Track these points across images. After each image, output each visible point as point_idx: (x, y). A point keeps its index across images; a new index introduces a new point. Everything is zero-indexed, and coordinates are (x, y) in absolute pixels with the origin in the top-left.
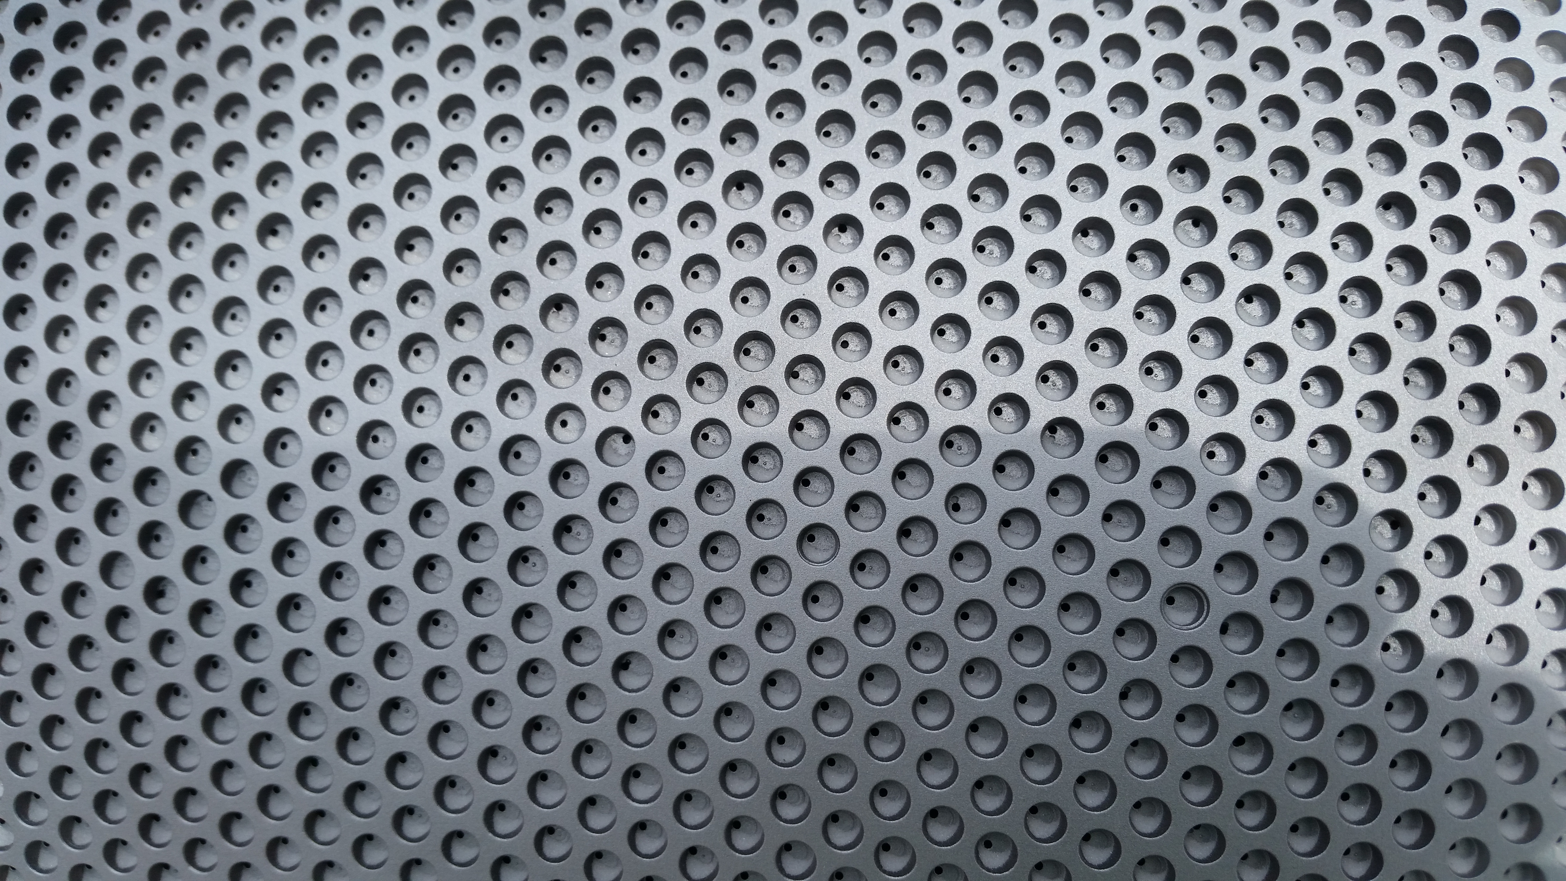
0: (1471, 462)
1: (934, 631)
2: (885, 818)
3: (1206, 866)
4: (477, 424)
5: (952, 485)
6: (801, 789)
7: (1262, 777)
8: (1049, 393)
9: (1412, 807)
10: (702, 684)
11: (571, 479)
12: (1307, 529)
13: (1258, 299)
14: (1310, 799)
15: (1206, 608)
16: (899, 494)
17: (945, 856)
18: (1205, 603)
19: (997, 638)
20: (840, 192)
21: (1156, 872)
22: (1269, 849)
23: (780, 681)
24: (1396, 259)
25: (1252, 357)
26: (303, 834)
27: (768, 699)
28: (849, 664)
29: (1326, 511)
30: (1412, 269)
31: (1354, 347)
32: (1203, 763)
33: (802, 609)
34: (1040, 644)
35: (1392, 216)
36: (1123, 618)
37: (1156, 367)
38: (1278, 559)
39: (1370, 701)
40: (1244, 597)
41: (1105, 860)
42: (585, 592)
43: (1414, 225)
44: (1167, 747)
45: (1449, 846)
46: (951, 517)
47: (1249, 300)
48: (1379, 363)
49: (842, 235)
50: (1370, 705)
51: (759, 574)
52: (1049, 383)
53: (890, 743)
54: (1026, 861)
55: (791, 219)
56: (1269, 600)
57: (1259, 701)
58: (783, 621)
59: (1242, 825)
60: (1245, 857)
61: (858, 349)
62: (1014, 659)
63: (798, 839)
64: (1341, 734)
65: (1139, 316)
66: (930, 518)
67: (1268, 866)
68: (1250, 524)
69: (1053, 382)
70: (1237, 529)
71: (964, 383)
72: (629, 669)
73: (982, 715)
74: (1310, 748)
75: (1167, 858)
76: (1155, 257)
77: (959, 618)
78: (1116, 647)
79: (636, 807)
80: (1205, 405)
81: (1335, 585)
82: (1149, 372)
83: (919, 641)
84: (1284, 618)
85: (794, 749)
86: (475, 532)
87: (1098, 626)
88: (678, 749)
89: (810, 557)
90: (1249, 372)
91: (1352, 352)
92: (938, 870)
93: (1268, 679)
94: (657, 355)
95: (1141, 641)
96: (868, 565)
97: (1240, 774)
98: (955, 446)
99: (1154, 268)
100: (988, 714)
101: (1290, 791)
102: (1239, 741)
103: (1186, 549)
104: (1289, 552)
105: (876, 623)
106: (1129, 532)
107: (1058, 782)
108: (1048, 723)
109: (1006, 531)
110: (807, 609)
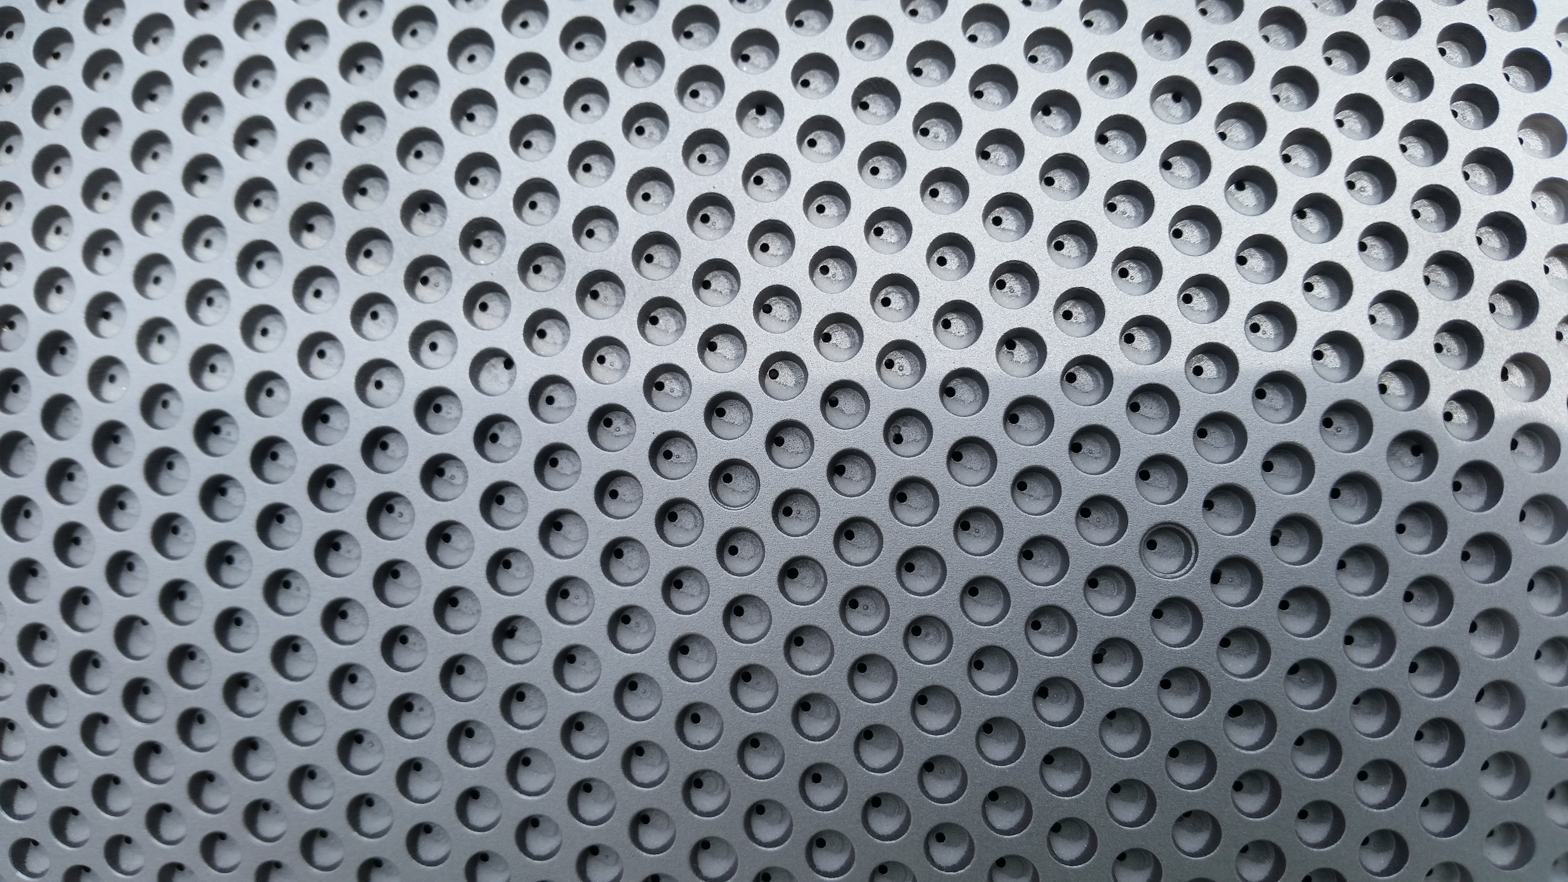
0: (1504, 375)
1: (872, 585)
2: (818, 808)
3: (1198, 861)
4: (331, 348)
5: (892, 411)
6: (720, 776)
7: (1264, 753)
8: (1006, 300)
9: (1442, 787)
10: (600, 653)
11: (443, 413)
12: (1313, 455)
13: (1251, 186)
14: (1321, 779)
15: (1193, 552)
16: (829, 422)
17: (889, 851)
18: (1193, 547)
19: (946, 592)
20: (758, 67)
21: (1138, 868)
22: (1273, 840)
23: (694, 647)
24: (1411, 139)
25: (1245, 254)
26: (145, 832)
27: (678, 669)
28: (772, 626)
29: (1335, 434)
30: (1430, 149)
31: (1364, 240)
32: (1193, 737)
33: (716, 561)
34: (998, 599)
35: (1405, 89)
36: (1095, 566)
37: (1133, 268)
38: (1279, 492)
39: (1391, 660)
40: (1238, 538)
41: (1079, 855)
42: (461, 546)
43: (1432, 95)
44: (1149, 719)
45: (1487, 833)
46: (891, 450)
47: (1240, 187)
48: (1394, 259)
49: (761, 118)
50: (1392, 665)
51: (667, 522)
52: (1005, 290)
53: (824, 719)
54: (985, 857)
55: (700, 99)
56: (1268, 541)
57: (1259, 662)
58: (696, 578)
59: (1241, 811)
60: (1245, 850)
61: (781, 253)
62: (968, 616)
63: (715, 835)
64: (1357, 701)
65: (1112, 208)
66: (865, 450)
67: (1272, 860)
68: (1245, 451)
69: (1010, 287)
70: (1230, 458)
71: (906, 291)
72: (515, 638)
73: (930, 684)
74: (1321, 718)
75: (1153, 852)
76: (1130, 138)
77: (903, 569)
78: (1087, 600)
79: (524, 801)
80: (1191, 311)
81: (1348, 522)
82: (1124, 273)
83: (856, 598)
84: (1287, 563)
85: (711, 728)
86: (330, 476)
87: (1066, 575)
88: (574, 730)
89: (725, 500)
90: (1243, 272)
91: (1363, 247)
92: (882, 869)
93: (1269, 636)
94: (543, 263)
95: (1118, 594)
96: (795, 509)
97: (1237, 749)
98: (896, 366)
99: (1128, 151)
100: (938, 682)
101: (1298, 770)
102: (1235, 711)
103: (1170, 483)
104: (1292, 485)
105: (804, 578)
106: (1103, 464)
107: (1020, 763)
108: (1008, 692)
109: (956, 466)
110: (723, 562)
